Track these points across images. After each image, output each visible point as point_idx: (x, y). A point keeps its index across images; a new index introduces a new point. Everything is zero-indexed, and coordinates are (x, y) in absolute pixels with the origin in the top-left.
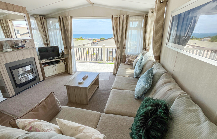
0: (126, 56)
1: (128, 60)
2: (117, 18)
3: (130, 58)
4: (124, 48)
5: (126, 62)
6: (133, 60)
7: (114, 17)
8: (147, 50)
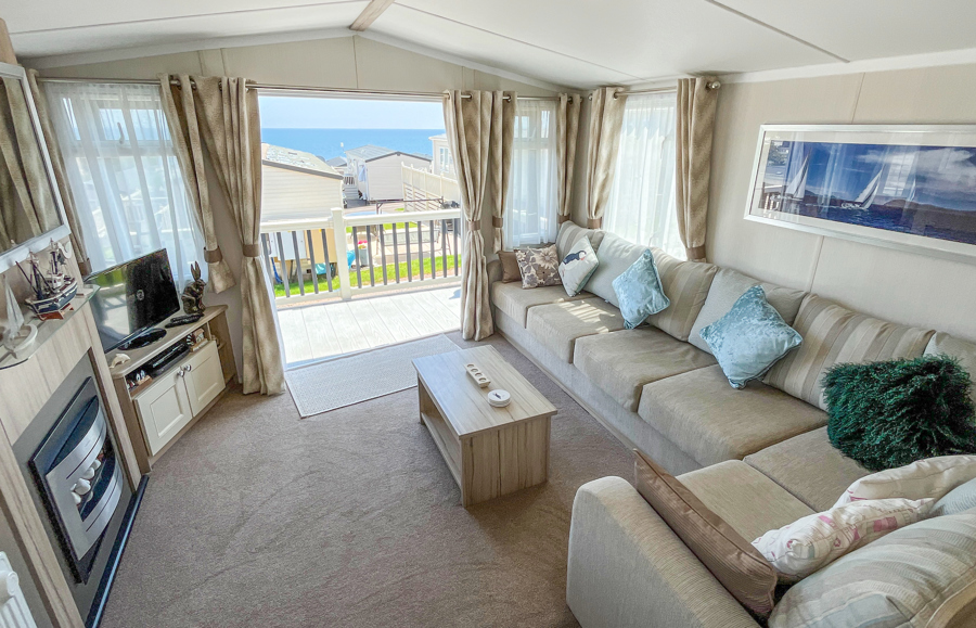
1: (533, 271)
2: (470, 104)
3: (539, 261)
4: (496, 222)
5: (525, 279)
6: (551, 266)
7: (460, 97)
8: (591, 225)
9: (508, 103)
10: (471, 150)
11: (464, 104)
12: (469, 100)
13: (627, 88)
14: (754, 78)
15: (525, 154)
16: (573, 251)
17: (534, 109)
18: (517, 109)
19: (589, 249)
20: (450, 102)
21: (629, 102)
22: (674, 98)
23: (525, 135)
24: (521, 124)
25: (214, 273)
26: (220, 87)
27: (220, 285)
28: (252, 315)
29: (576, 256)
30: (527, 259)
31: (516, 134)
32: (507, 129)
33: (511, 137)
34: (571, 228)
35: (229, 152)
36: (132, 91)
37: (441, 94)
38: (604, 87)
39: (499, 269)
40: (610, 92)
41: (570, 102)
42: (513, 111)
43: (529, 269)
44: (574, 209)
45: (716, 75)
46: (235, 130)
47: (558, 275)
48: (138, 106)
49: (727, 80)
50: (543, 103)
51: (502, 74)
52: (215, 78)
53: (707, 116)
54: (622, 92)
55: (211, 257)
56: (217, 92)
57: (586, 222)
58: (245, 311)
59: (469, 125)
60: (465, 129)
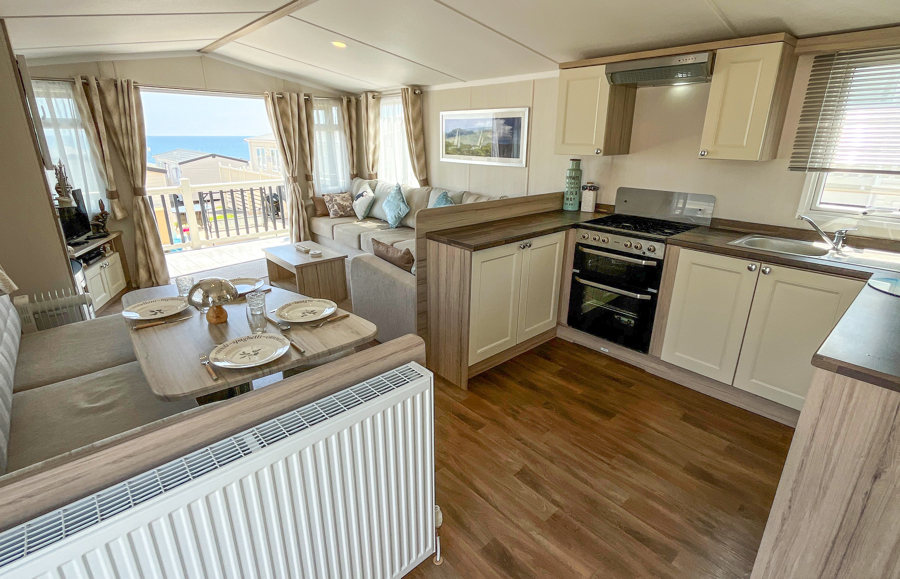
0: (327, 199)
1: (336, 207)
2: (283, 101)
3: (339, 201)
4: (308, 178)
5: (331, 213)
6: (347, 204)
7: (276, 96)
8: (370, 177)
9: (308, 101)
10: (286, 130)
11: (279, 101)
12: (282, 99)
13: (379, 93)
14: (436, 88)
15: (323, 134)
16: (360, 192)
17: (326, 106)
18: (315, 105)
19: (369, 190)
20: (269, 99)
21: (382, 101)
22: (400, 100)
23: (322, 122)
24: (319, 116)
25: (115, 206)
26: (116, 86)
27: (119, 215)
28: (144, 235)
29: (362, 195)
30: (331, 200)
31: (316, 121)
32: (309, 117)
33: (312, 122)
34: (358, 181)
35: (123, 126)
36: (51, 86)
37: (263, 94)
38: (366, 92)
39: (314, 208)
40: (370, 96)
41: (349, 101)
42: (312, 106)
43: (333, 206)
44: (359, 169)
45: (419, 87)
46: (127, 112)
47: (352, 209)
48: (56, 96)
49: (424, 89)
50: (331, 102)
51: (301, 82)
52: (111, 79)
53: (417, 108)
54: (377, 96)
55: (112, 195)
56: (113, 88)
57: (367, 176)
58: (138, 233)
59: (284, 114)
60: (281, 117)
